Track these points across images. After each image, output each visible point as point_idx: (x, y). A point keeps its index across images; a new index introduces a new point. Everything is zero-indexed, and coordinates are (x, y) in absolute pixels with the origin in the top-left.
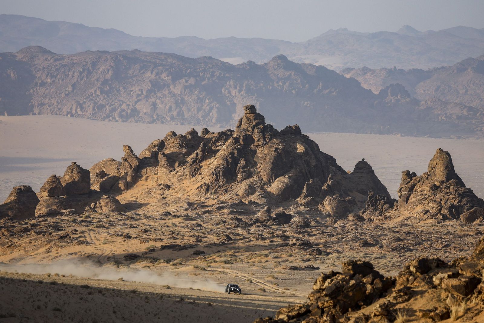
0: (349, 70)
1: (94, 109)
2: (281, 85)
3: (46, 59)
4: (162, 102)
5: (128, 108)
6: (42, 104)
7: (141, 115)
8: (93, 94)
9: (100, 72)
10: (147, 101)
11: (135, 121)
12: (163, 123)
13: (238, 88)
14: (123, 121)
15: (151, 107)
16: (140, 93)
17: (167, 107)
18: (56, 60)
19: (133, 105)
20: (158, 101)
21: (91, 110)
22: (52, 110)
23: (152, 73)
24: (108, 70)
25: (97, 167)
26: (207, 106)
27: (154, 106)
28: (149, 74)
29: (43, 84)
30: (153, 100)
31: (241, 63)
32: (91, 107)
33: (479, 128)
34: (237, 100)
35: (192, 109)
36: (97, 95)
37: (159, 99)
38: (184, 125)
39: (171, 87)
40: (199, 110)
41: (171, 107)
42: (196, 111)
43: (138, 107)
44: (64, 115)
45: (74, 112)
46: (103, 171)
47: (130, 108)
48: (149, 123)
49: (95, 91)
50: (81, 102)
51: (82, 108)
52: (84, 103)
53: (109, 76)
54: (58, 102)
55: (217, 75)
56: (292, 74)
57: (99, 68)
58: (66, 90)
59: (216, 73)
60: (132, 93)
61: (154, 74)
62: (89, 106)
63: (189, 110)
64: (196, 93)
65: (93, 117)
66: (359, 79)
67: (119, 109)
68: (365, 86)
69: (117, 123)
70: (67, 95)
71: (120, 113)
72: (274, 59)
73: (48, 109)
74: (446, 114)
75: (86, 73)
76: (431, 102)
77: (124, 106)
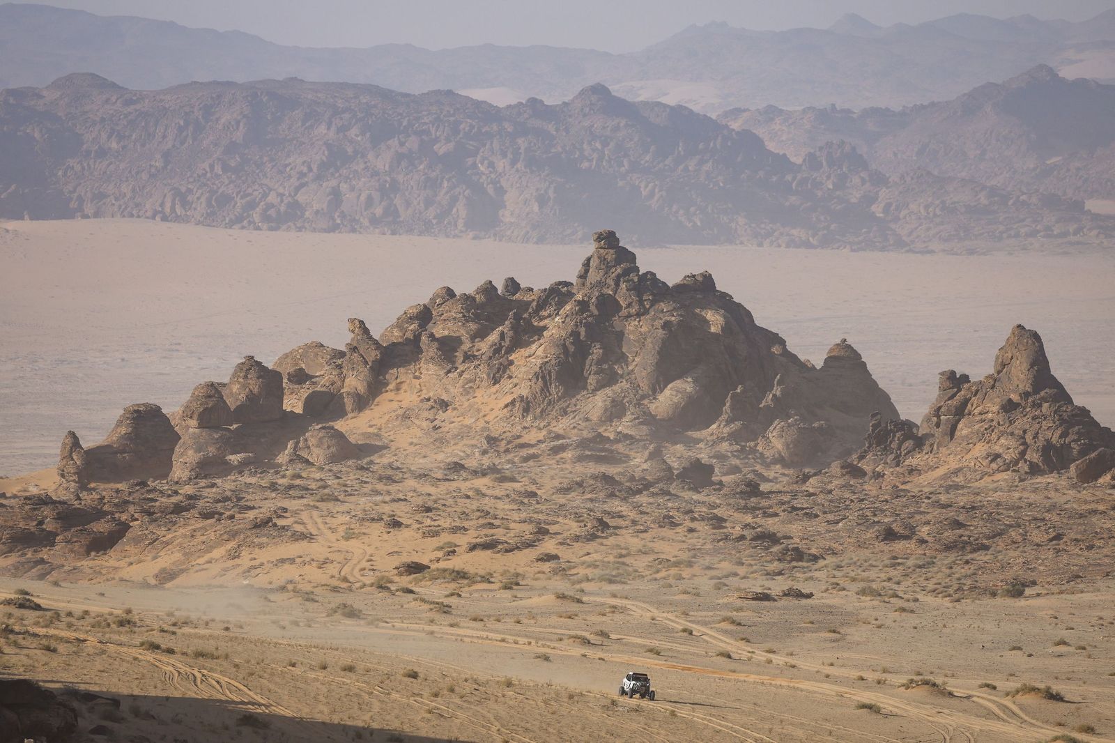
0: (736, 112)
1: (209, 204)
2: (600, 147)
3: (107, 100)
4: (352, 189)
5: (282, 201)
6: (101, 196)
7: (307, 214)
8: (207, 172)
9: (220, 127)
10: (321, 185)
11: (297, 227)
12: (353, 230)
13: (510, 156)
14: (271, 229)
15: (329, 198)
16: (305, 170)
17: (363, 198)
18: (129, 102)
19: (290, 195)
20: (344, 187)
21: (204, 205)
22: (123, 207)
23: (329, 129)
24: (238, 123)
25: (289, 360)
26: (446, 193)
27: (336, 195)
28: (322, 129)
29: (102, 153)
30: (333, 183)
31: (514, 102)
32: (203, 199)
33: (1012, 233)
34: (508, 180)
35: (415, 202)
36: (218, 176)
37: (346, 182)
38: (398, 236)
39: (370, 156)
40: (428, 203)
41: (370, 198)
42: (422, 205)
43: (301, 197)
44: (147, 218)
45: (167, 210)
46: (301, 370)
47: (286, 201)
48: (326, 232)
49: (212, 167)
50: (183, 189)
51: (185, 203)
52: (190, 191)
53: (239, 136)
54: (133, 190)
55: (464, 129)
56: (622, 125)
57: (218, 120)
58: (151, 166)
59: (462, 126)
60: (288, 169)
61: (333, 128)
62: (198, 198)
63: (408, 204)
64: (422, 167)
65: (210, 219)
66: (760, 132)
67: (262, 203)
68: (771, 146)
69: (258, 232)
70: (152, 176)
71: (265, 210)
72: (582, 93)
73: (114, 204)
74: (943, 202)
75: (191, 128)
76: (912, 178)
77: (272, 198)
